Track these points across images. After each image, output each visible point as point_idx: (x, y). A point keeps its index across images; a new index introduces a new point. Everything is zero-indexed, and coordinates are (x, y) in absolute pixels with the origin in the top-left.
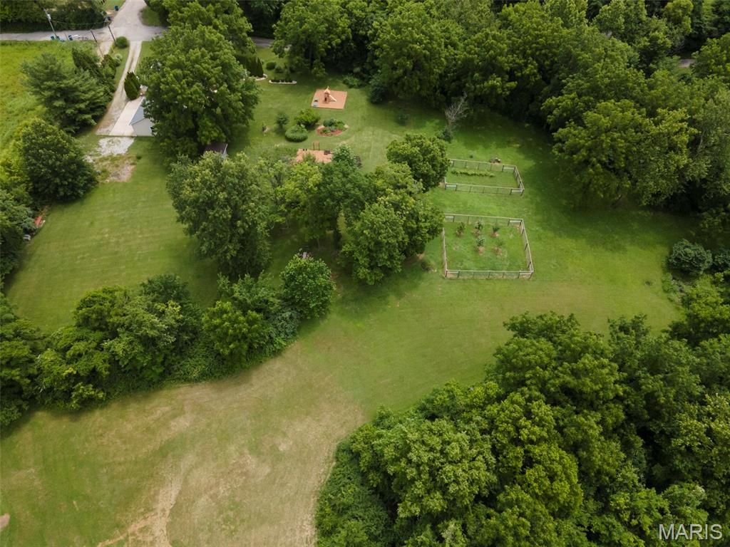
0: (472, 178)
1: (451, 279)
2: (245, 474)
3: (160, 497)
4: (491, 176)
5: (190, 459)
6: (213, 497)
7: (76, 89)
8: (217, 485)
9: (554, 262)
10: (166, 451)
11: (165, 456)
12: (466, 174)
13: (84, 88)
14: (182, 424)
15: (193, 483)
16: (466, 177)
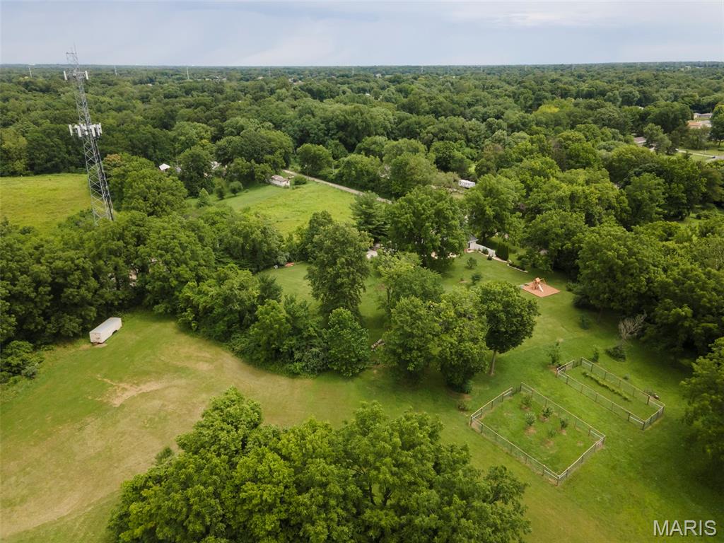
0: (600, 387)
1: (473, 429)
2: (190, 411)
3: (148, 384)
4: (625, 399)
5: (183, 382)
6: (163, 405)
7: (374, 217)
8: (173, 403)
9: (607, 497)
10: (179, 371)
11: (176, 372)
12: (597, 382)
13: (380, 219)
14: (204, 367)
15: (166, 392)
16: (594, 384)
